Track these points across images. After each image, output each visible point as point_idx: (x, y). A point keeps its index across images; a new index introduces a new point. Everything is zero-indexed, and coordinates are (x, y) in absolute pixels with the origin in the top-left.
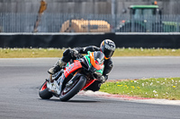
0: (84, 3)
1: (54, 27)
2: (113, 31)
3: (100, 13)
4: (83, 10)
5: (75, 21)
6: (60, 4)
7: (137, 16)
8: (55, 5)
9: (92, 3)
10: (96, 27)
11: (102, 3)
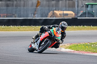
0: (61, 2)
1: (44, 15)
2: (76, 17)
3: (69, 7)
4: (60, 5)
5: (55, 12)
6: (48, 2)
7: (89, 9)
8: (45, 2)
9: (65, 2)
10: (67, 15)
11: (70, 2)
